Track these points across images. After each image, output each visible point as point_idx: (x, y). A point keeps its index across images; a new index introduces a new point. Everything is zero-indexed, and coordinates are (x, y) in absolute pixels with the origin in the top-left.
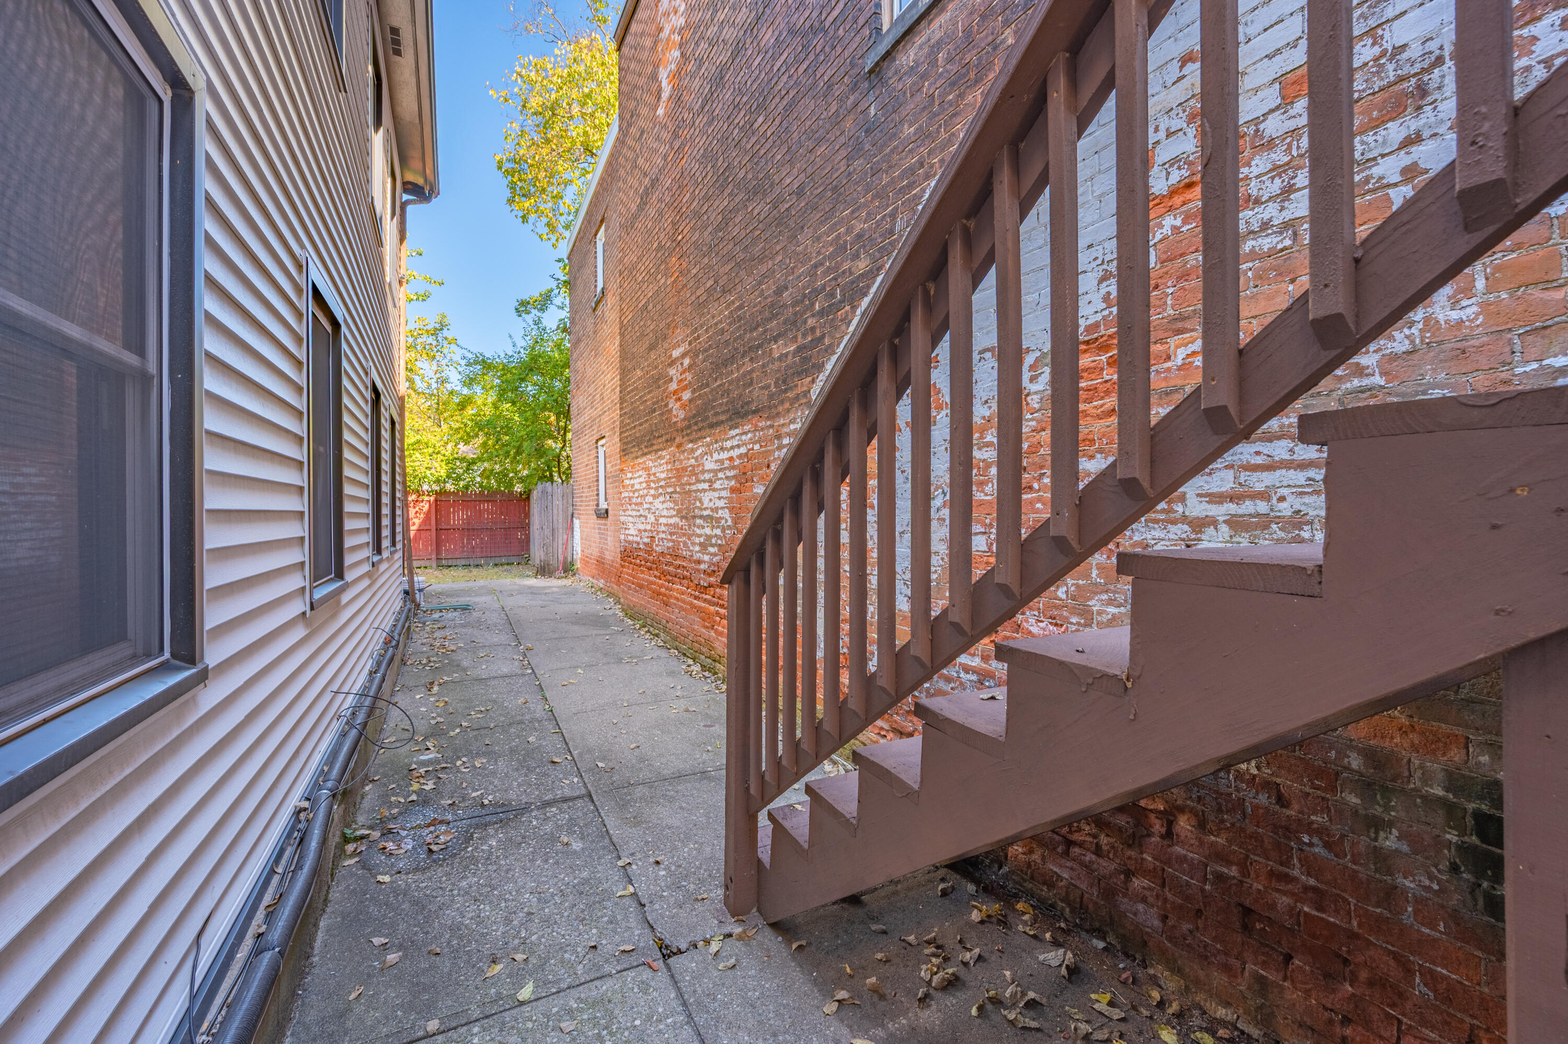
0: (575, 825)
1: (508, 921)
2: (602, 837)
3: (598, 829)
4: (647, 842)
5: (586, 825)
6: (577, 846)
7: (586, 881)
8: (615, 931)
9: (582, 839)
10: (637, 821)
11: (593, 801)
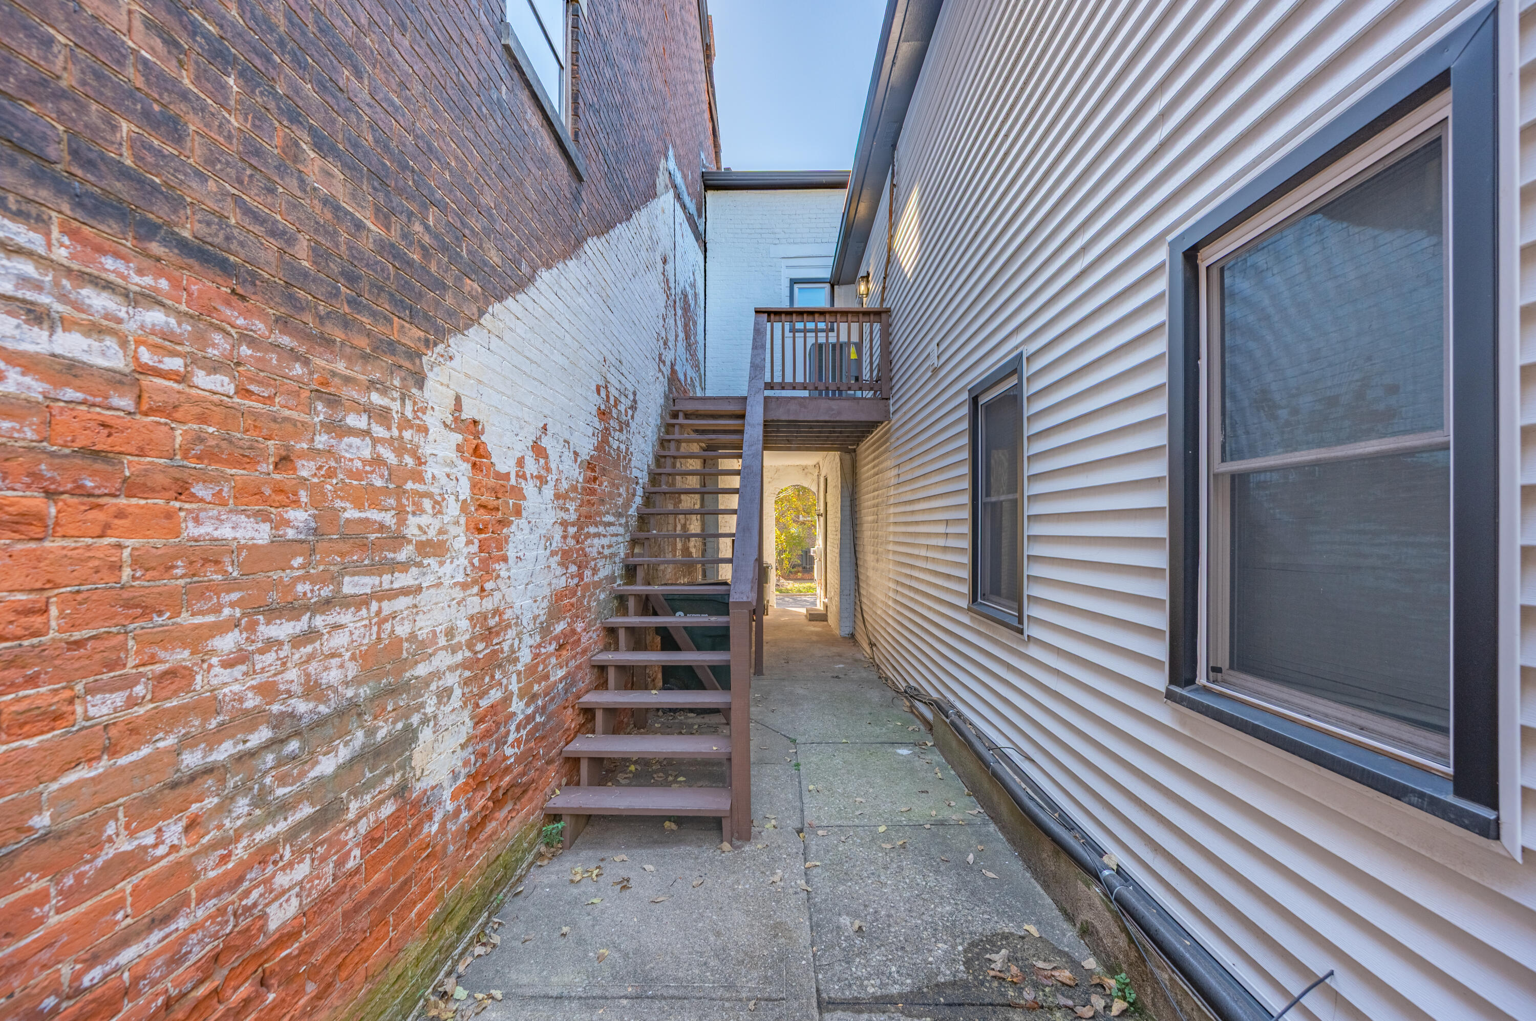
0: (844, 949)
1: (901, 868)
2: (818, 925)
3: (820, 937)
4: (778, 902)
5: (833, 947)
6: (845, 920)
7: (842, 882)
8: (827, 845)
9: (838, 927)
10: (778, 929)
11: (818, 990)
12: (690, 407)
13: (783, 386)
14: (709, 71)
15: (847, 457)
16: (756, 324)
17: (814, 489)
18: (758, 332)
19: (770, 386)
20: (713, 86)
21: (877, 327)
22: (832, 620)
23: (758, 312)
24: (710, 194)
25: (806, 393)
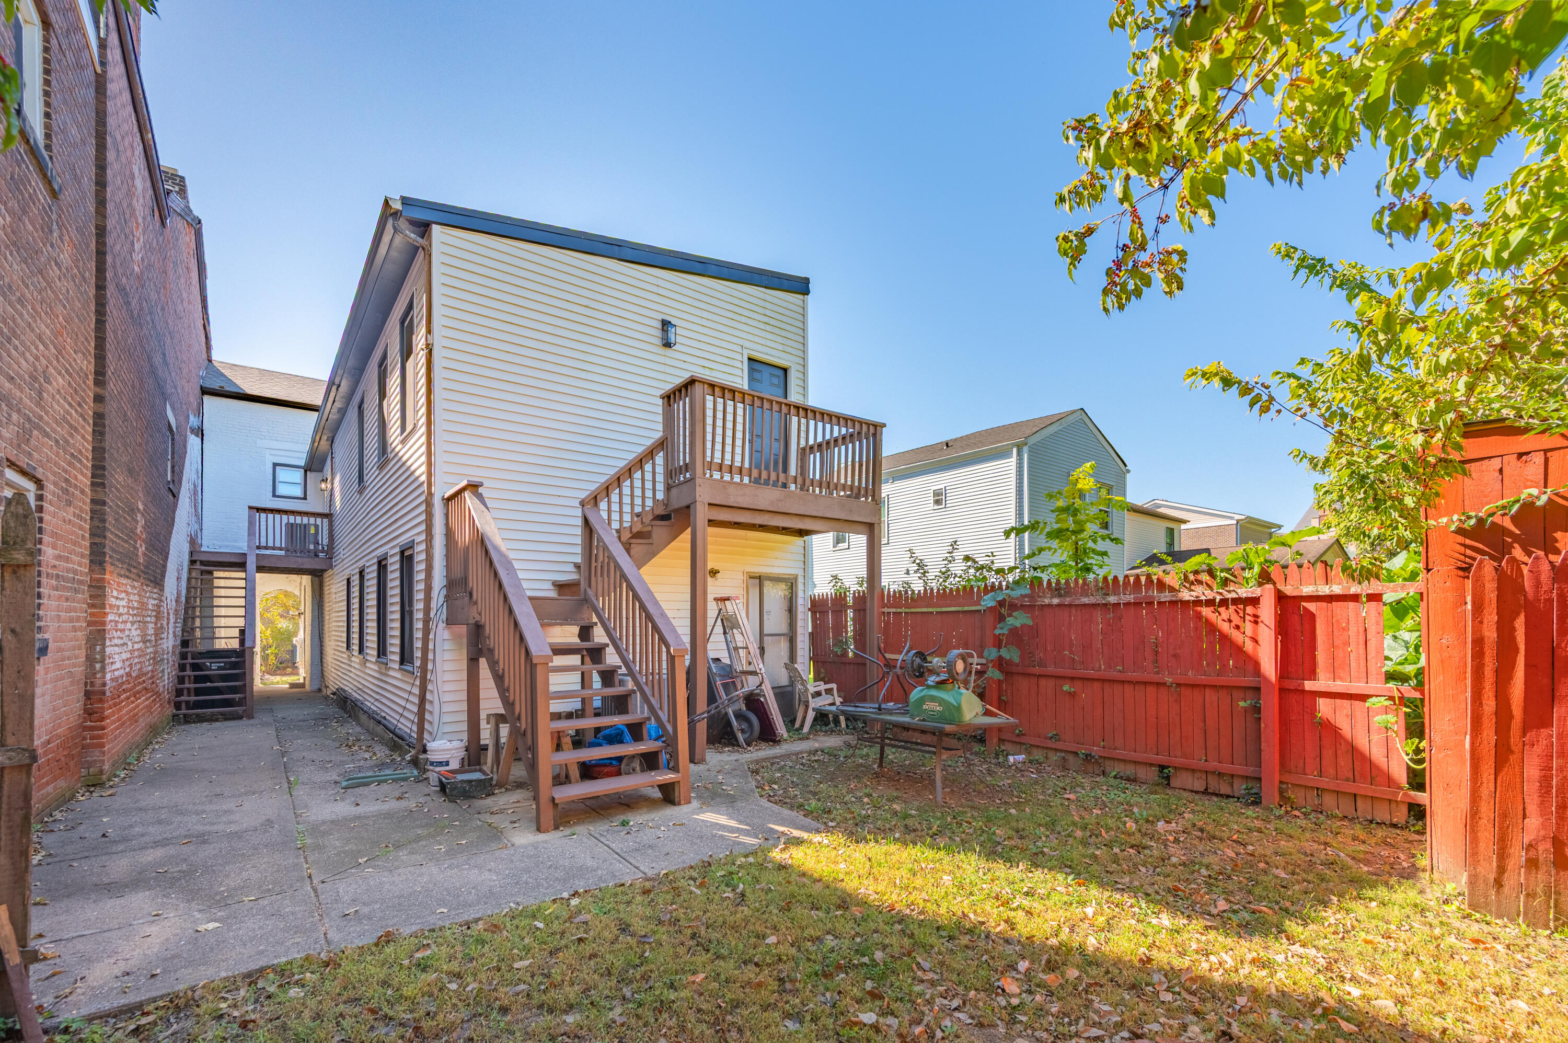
12: (203, 558)
13: (266, 548)
14: (205, 307)
15: (317, 579)
16: (250, 517)
17: (297, 593)
18: (251, 523)
19: (258, 548)
20: (207, 314)
21: (325, 520)
22: (308, 687)
23: (250, 508)
24: (206, 399)
25: (283, 553)
